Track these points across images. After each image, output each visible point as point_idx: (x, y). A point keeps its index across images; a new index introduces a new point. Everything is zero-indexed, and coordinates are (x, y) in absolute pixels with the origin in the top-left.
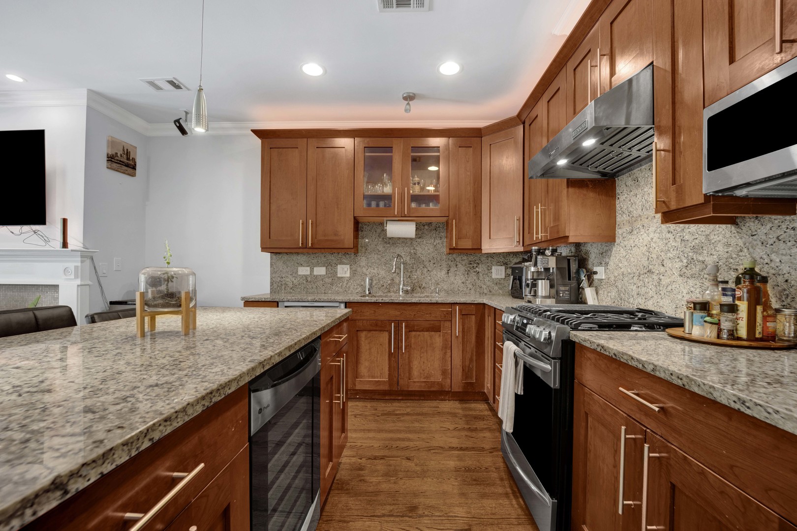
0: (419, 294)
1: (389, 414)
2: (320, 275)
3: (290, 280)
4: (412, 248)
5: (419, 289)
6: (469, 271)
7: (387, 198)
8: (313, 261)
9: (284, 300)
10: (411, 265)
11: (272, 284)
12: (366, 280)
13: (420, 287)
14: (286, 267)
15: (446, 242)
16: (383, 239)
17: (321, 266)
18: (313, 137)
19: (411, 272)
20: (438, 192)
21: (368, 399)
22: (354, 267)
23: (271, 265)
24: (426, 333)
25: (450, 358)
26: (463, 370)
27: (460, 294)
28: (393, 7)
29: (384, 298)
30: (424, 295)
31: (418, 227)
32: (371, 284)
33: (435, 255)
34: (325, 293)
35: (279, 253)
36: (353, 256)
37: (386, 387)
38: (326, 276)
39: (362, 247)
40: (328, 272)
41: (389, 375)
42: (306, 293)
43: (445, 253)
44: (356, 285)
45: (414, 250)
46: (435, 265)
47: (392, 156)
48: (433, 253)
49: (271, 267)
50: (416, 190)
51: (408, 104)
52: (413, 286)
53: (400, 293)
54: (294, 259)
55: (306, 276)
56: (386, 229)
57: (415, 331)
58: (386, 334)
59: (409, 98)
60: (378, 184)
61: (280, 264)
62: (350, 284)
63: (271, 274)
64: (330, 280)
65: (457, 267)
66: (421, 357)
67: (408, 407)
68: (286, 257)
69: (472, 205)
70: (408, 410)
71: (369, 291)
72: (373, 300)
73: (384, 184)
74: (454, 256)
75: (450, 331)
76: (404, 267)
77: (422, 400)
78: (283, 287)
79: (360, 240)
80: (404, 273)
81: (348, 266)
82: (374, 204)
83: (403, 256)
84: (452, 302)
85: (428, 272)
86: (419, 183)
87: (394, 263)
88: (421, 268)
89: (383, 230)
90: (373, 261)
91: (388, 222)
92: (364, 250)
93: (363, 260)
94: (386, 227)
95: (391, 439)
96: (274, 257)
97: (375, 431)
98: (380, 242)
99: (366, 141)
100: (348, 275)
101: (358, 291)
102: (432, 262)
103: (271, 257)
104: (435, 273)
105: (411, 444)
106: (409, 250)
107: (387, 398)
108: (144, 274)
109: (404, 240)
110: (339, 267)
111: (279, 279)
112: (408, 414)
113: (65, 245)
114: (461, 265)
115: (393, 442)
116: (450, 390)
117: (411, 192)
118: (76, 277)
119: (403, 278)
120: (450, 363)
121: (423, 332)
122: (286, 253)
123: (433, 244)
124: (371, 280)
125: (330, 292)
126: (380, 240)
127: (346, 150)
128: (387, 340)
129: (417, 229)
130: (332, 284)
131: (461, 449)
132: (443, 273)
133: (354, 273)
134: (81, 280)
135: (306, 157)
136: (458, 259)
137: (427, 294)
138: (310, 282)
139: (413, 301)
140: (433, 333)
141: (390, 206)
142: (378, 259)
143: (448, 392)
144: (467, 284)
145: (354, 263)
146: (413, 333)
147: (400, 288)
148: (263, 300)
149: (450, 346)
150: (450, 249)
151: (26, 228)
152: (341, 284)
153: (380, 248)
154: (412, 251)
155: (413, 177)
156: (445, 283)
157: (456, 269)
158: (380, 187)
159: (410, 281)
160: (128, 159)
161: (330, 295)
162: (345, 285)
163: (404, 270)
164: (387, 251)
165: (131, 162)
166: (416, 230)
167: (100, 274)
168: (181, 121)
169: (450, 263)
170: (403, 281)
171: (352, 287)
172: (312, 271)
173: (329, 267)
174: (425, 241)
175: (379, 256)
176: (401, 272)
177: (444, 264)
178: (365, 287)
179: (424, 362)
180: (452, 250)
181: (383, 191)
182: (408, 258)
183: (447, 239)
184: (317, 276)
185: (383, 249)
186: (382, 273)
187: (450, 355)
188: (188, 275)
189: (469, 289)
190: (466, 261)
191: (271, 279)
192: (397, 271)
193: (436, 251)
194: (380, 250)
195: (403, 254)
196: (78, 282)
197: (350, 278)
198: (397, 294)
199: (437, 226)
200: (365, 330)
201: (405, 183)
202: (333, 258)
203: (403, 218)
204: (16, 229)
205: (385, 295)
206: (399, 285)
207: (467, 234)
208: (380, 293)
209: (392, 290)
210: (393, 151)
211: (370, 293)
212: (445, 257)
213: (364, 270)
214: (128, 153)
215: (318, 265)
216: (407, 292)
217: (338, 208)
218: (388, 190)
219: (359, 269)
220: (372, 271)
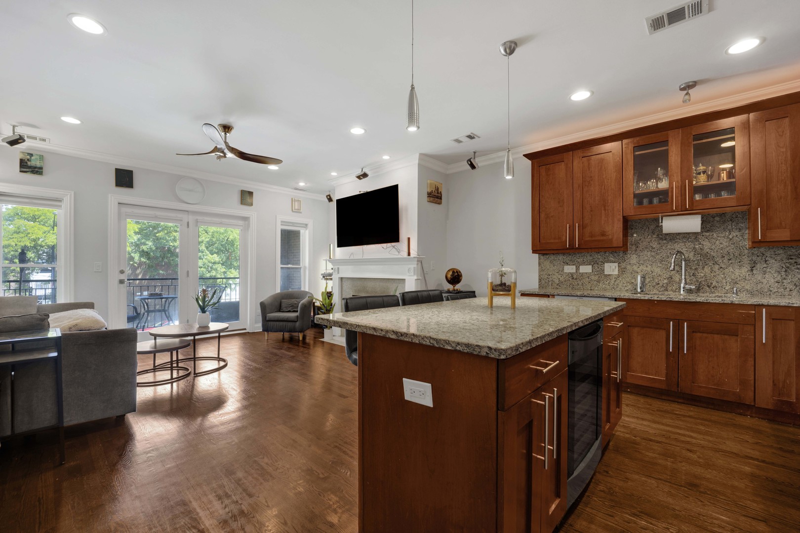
0: (708, 294)
1: (666, 412)
2: (586, 273)
3: (556, 278)
4: (697, 243)
5: (708, 288)
6: (788, 267)
7: (663, 195)
8: (579, 260)
9: (554, 294)
10: (696, 262)
11: (540, 280)
12: (637, 277)
13: (709, 287)
14: (552, 266)
15: (749, 234)
16: (658, 235)
17: (587, 265)
18: (579, 148)
19: (696, 269)
20: (734, 177)
21: (640, 395)
22: (623, 265)
23: (539, 264)
24: (716, 336)
25: (753, 368)
26: (774, 385)
27: (773, 296)
28: (665, 26)
29: (660, 296)
30: (714, 295)
31: (705, 219)
32: (643, 283)
33: (732, 250)
34: (591, 290)
35: (547, 254)
36: (621, 254)
37: (663, 386)
38: (592, 274)
39: (632, 245)
40: (594, 270)
41: (667, 374)
42: (572, 289)
43: (747, 246)
44: (625, 282)
45: (700, 246)
46: (730, 262)
47: (668, 149)
48: (727, 247)
49: (539, 266)
50: (702, 180)
51: (687, 94)
52: (699, 284)
53: (680, 292)
54: (560, 258)
55: (572, 274)
56: (662, 226)
57: (701, 332)
58: (663, 333)
59: (688, 87)
60: (651, 180)
61: (547, 264)
62: (619, 281)
63: (539, 272)
64: (597, 278)
65: (768, 262)
66: (709, 362)
67: (690, 411)
68: (552, 257)
69: (789, 187)
70: (691, 414)
71: (640, 289)
72: (647, 297)
73: (658, 179)
74: (762, 250)
75: (753, 337)
76: (686, 264)
77: (711, 409)
78: (550, 283)
79: (629, 238)
80: (686, 270)
81: (616, 264)
82: (645, 201)
83: (685, 252)
84: (755, 303)
85: (721, 269)
86: (704, 172)
87: (673, 260)
88: (711, 264)
89: (658, 226)
90: (646, 258)
91: (664, 218)
92: (634, 247)
93: (633, 258)
94: (662, 222)
95: (669, 431)
96: (542, 257)
97: (649, 421)
98: (654, 239)
99: (635, 141)
100: (616, 272)
101: (627, 289)
102: (726, 258)
103: (539, 258)
104: (731, 270)
105: (694, 441)
106: (693, 245)
107: (663, 397)
108: (491, 272)
109: (686, 235)
110: (606, 265)
111: (546, 276)
112: (690, 417)
113: (409, 254)
114: (774, 261)
115: (671, 434)
116: (753, 404)
117: (694, 183)
118: (414, 274)
119: (685, 275)
120: (753, 373)
121: (712, 335)
122: (553, 254)
123: (728, 237)
124: (643, 277)
125: (596, 288)
126: (655, 236)
127: (613, 154)
128: (664, 339)
129: (703, 222)
130: (599, 281)
131: (763, 461)
132: (745, 270)
133: (622, 271)
134: (417, 276)
135: (571, 168)
136: (768, 254)
137: (720, 295)
138: (576, 279)
139: (698, 300)
140: (726, 337)
141: (666, 201)
142: (652, 256)
143: (749, 407)
144: (785, 284)
145: (623, 261)
146: (699, 335)
147: (680, 287)
148: (537, 293)
149: (753, 353)
150: (753, 242)
151: (389, 245)
152: (608, 281)
153: (655, 245)
154: (697, 247)
155: (697, 166)
156: (746, 282)
157: (765, 266)
158: (652, 183)
159: (694, 280)
160: (438, 193)
161: (596, 291)
162: (613, 282)
163: (685, 267)
164: (664, 248)
165: (439, 195)
166: (702, 224)
167: (425, 273)
168: (472, 160)
169: (754, 258)
170: (685, 279)
171: (620, 285)
172: (578, 269)
173: (596, 265)
174: (715, 235)
175: (653, 254)
176: (682, 269)
177: (746, 260)
178: (637, 285)
179: (713, 367)
180: (756, 244)
181: (657, 187)
182: (692, 254)
183: (749, 230)
184: (582, 273)
185: (658, 246)
186: (657, 271)
187: (753, 364)
188: (511, 272)
189: (788, 289)
190: (783, 255)
191: (539, 276)
192: (677, 268)
193: (733, 246)
194: (654, 246)
195: (684, 250)
196: (415, 277)
197: (619, 276)
198: (677, 293)
199: (734, 216)
200: (638, 327)
201: (686, 174)
202: (599, 257)
203: (684, 211)
204: (384, 245)
205: (661, 293)
206: (680, 283)
207: (781, 223)
208: (655, 291)
209: (670, 288)
210: (670, 144)
211: (642, 291)
212: (746, 251)
213: (635, 268)
214: (437, 189)
215: (584, 264)
216: (690, 291)
217: (605, 210)
218: (663, 185)
219: (629, 267)
220: (645, 269)
